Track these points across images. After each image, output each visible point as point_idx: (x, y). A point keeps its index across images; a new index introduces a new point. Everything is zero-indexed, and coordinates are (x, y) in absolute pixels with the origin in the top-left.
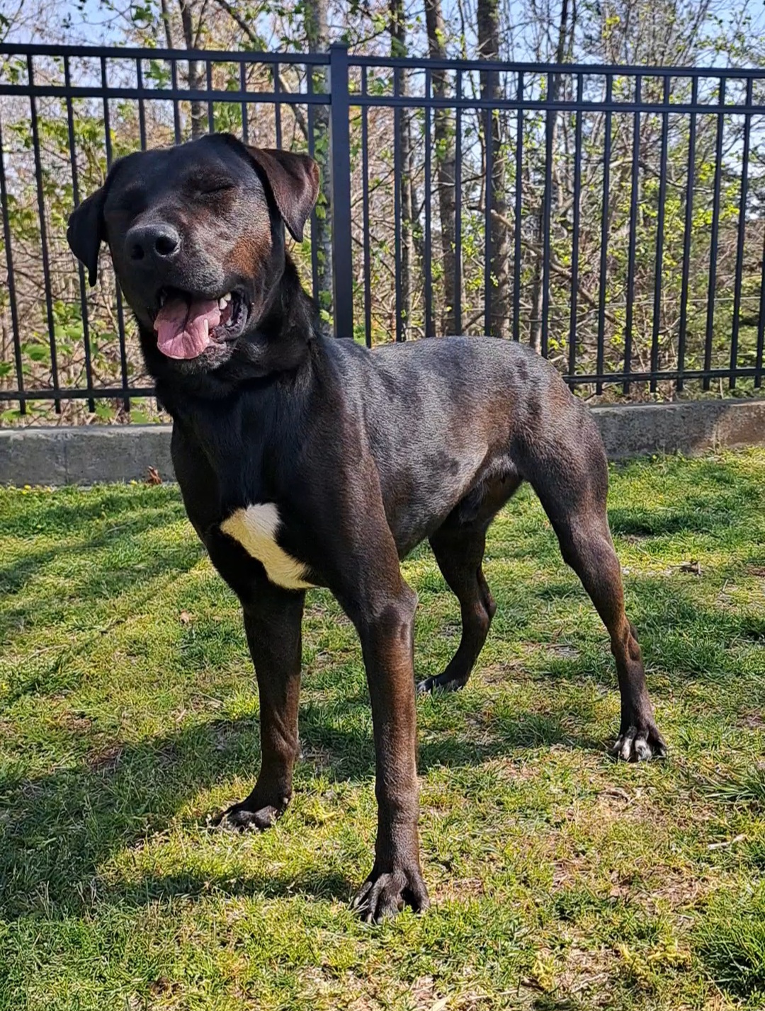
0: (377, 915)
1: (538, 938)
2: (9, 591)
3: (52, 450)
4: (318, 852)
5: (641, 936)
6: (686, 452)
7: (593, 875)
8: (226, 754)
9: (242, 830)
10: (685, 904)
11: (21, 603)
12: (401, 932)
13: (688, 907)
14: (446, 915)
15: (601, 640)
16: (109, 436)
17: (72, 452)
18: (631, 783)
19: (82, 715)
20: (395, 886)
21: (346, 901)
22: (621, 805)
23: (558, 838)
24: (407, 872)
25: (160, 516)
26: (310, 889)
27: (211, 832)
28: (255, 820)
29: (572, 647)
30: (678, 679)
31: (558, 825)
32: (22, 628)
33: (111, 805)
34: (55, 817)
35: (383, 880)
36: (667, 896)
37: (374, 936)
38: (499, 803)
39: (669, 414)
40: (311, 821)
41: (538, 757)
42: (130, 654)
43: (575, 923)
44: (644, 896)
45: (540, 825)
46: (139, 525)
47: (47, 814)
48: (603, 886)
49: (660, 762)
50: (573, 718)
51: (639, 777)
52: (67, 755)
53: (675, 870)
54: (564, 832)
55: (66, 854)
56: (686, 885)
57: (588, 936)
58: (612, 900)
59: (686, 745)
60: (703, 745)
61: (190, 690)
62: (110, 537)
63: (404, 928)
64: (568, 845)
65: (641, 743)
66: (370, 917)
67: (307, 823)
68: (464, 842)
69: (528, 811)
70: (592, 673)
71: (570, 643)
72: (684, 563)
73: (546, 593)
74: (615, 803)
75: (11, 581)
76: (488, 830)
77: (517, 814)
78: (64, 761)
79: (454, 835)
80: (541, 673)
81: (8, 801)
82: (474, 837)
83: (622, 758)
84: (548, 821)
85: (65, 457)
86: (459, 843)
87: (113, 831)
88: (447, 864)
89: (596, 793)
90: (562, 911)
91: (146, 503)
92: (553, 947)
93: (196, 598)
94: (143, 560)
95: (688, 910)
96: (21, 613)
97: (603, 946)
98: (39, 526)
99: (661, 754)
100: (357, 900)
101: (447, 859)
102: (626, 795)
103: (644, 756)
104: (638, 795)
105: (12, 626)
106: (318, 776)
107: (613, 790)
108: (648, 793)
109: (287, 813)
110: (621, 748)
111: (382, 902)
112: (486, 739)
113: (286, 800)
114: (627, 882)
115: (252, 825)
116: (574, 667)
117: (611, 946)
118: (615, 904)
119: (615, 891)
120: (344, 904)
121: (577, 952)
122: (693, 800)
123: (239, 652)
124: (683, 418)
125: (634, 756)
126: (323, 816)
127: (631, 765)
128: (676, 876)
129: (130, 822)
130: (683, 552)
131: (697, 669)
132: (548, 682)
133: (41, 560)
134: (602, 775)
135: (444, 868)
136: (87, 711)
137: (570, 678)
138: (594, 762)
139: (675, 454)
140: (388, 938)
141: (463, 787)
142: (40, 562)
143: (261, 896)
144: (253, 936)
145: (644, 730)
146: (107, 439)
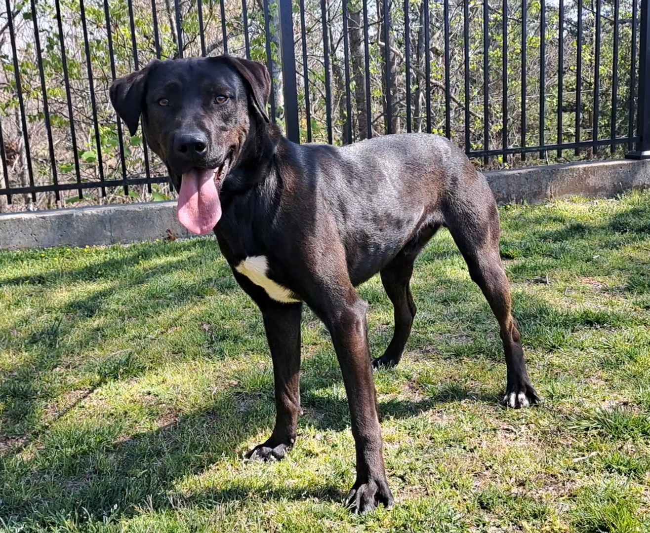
0: (362, 509)
1: (468, 521)
2: (87, 316)
3: (102, 221)
4: (317, 473)
5: (535, 516)
6: (530, 202)
7: (499, 481)
8: (247, 414)
9: (265, 460)
10: (561, 496)
11: (96, 323)
12: (378, 520)
13: (563, 498)
14: (407, 508)
15: (486, 330)
16: (139, 210)
17: (115, 222)
18: (517, 422)
19: (149, 394)
20: (370, 491)
21: (340, 502)
22: (512, 436)
23: (473, 458)
24: (377, 482)
25: (179, 262)
26: (315, 495)
27: (246, 463)
28: (273, 453)
29: (467, 336)
30: (541, 354)
31: (472, 451)
32: (100, 339)
33: (177, 448)
34: (144, 457)
35: (363, 488)
36: (549, 492)
37: (362, 523)
38: (431, 438)
39: (517, 176)
40: (309, 454)
41: (453, 408)
42: (174, 353)
43: (491, 511)
44: (534, 493)
45: (460, 451)
46: (165, 268)
47: (138, 456)
48: (506, 487)
49: (535, 408)
50: (473, 382)
51: (522, 418)
52: (144, 418)
53: (552, 476)
54: (476, 454)
55: (155, 479)
56: (561, 485)
57: (500, 518)
58: (513, 495)
59: (551, 396)
60: (563, 396)
61: (217, 374)
62: (147, 277)
63: (381, 517)
64: (480, 463)
65: (522, 396)
66: (357, 511)
67: (307, 455)
68: (411, 463)
69: (451, 442)
70: (483, 352)
71: (465, 334)
72: (537, 277)
73: (446, 301)
74: (508, 435)
75: (87, 309)
76: (426, 455)
77: (444, 445)
78: (142, 422)
79: (404, 459)
80: (449, 354)
81: (112, 449)
82: (418, 460)
83: (510, 406)
84: (465, 448)
85: (111, 226)
86: (408, 464)
87: (183, 465)
88: (402, 477)
89: (494, 430)
90: (481, 503)
91: (168, 253)
92: (478, 526)
93: (211, 314)
94: (171, 291)
95: (564, 500)
96: (98, 329)
97: (511, 523)
98: (99, 272)
99: (535, 403)
100: (347, 501)
101: (402, 474)
102: (514, 430)
103: (525, 404)
104: (523, 430)
105: (93, 338)
106: (310, 425)
107: (506, 427)
108: (529, 428)
109: (294, 449)
110: (509, 400)
111: (363, 502)
112: (417, 398)
113: (292, 440)
114: (522, 484)
115: (272, 457)
116: (470, 349)
117: (516, 524)
118: (515, 498)
119: (514, 490)
120: (338, 504)
121: (494, 528)
122: (560, 432)
123: (245, 348)
124: (527, 179)
125: (518, 405)
126: (317, 450)
127: (516, 411)
128: (553, 480)
129: (193, 458)
130: (535, 270)
131: (554, 347)
132: (454, 359)
133: (104, 294)
134: (497, 418)
135: (400, 480)
136: (152, 391)
137: (468, 356)
138: (491, 410)
139: (523, 203)
140: (370, 523)
141: (406, 428)
142: (103, 295)
143: (285, 501)
144: (283, 525)
145: (523, 387)
146: (138, 212)
